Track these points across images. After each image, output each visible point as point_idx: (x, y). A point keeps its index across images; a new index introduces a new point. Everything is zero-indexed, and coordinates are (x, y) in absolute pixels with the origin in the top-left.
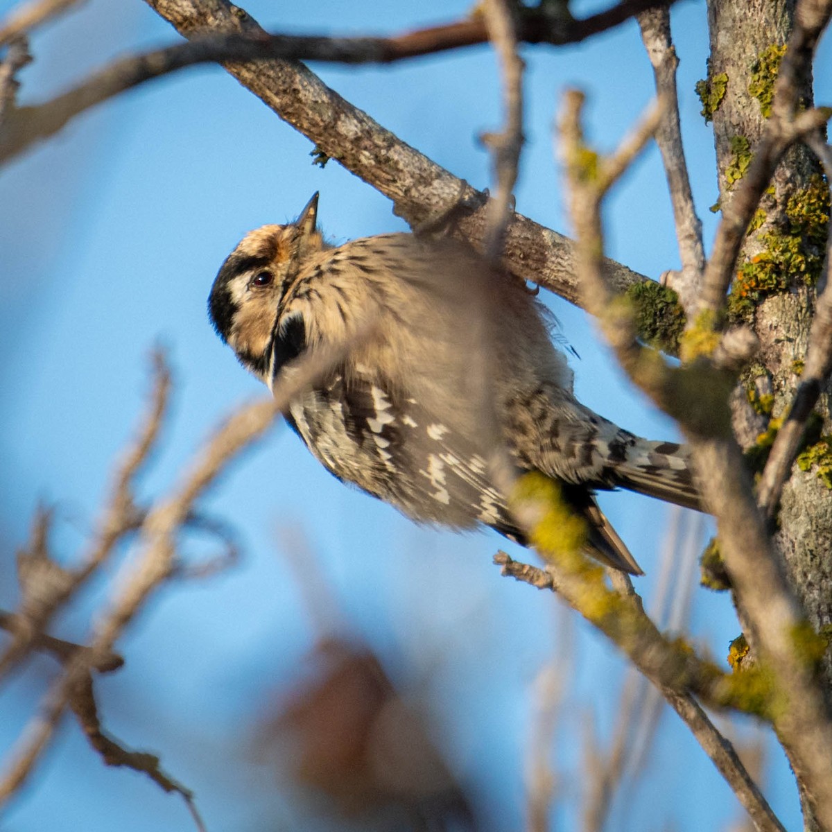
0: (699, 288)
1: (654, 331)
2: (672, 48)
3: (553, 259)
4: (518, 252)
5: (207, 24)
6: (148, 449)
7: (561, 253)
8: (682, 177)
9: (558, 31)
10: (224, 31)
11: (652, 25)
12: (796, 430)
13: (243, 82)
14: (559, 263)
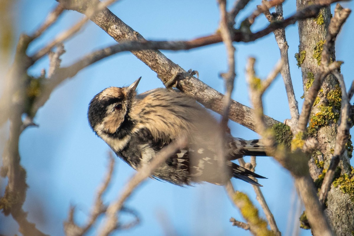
0: (297, 125)
1: (282, 140)
2: (286, 42)
3: (247, 116)
4: (235, 114)
5: (125, 37)
6: (107, 185)
7: (249, 114)
8: (290, 87)
9: (247, 37)
10: (131, 39)
11: (279, 34)
12: (332, 173)
13: (138, 57)
14: (249, 117)
